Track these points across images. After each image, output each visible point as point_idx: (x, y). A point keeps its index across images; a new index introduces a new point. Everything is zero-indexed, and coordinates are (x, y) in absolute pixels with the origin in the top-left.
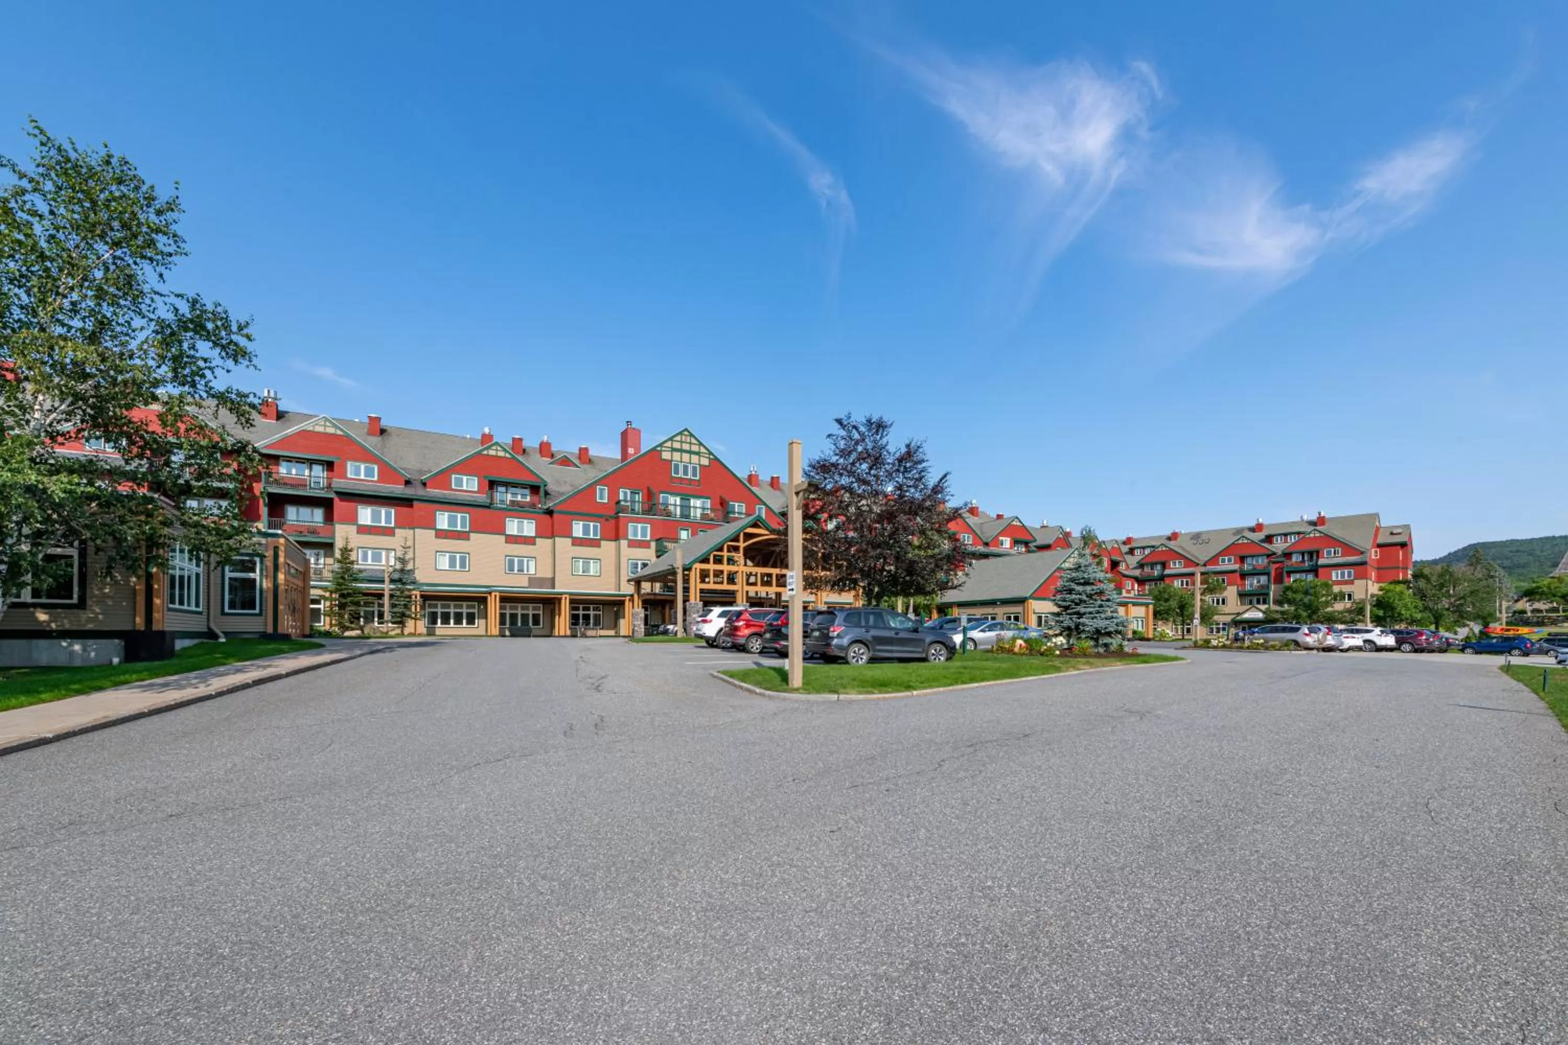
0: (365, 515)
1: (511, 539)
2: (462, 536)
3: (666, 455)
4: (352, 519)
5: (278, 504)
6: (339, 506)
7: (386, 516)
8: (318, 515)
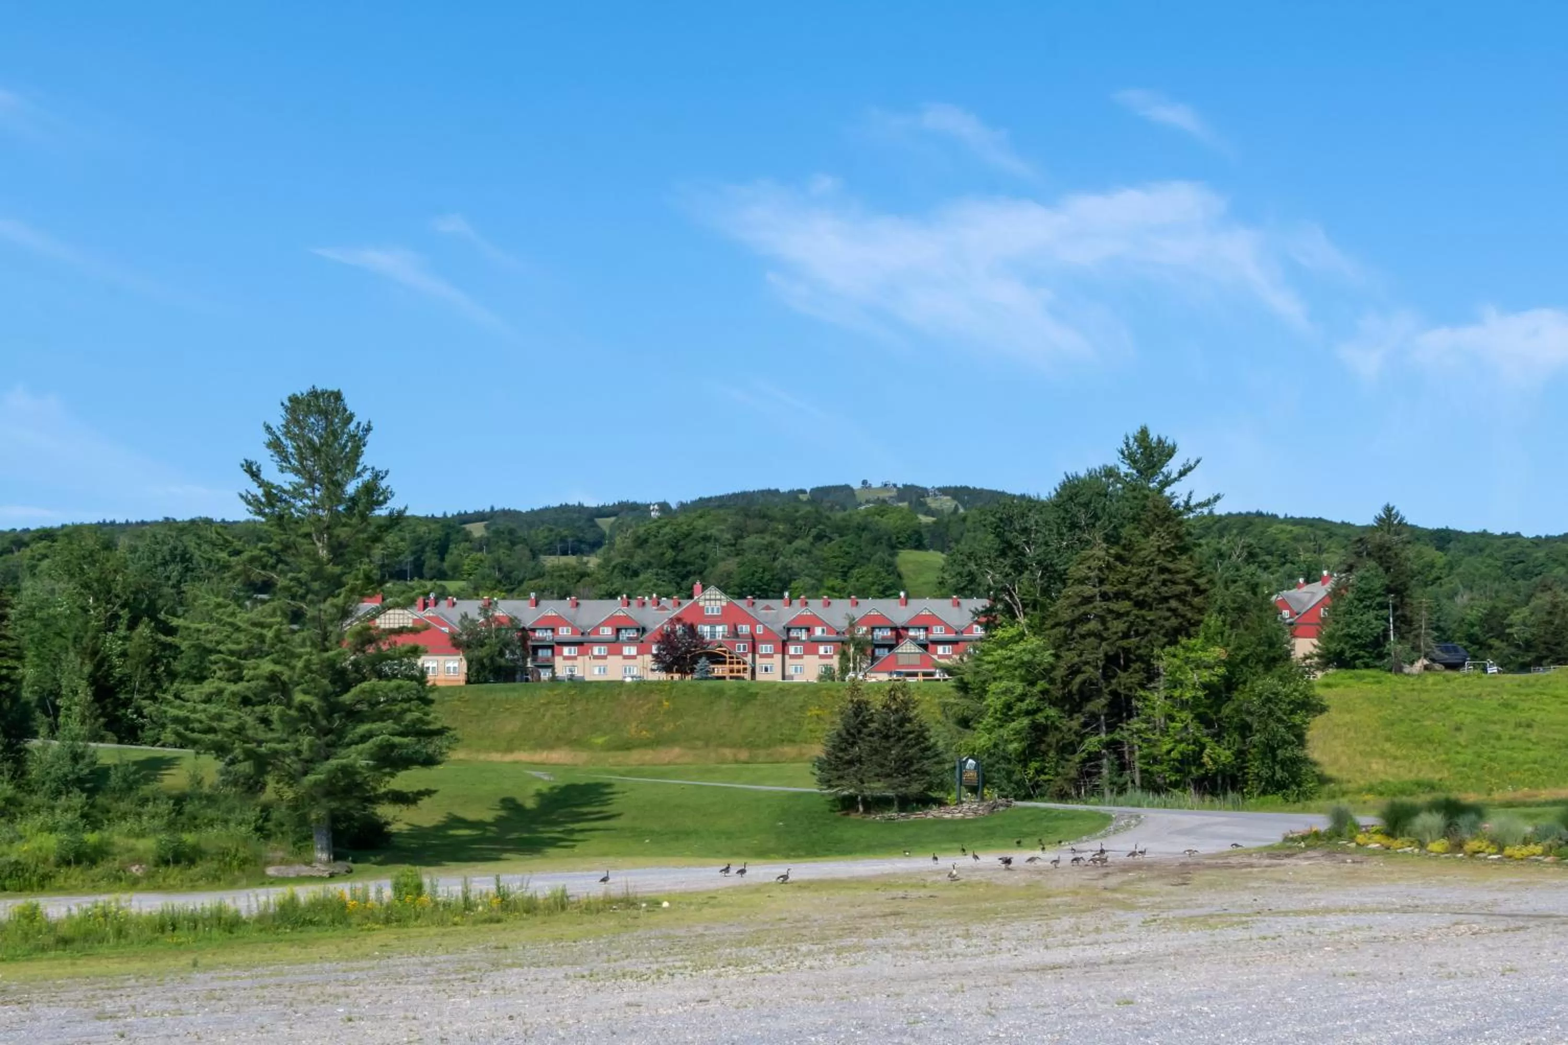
0: (566, 651)
1: (626, 657)
2: (604, 657)
3: (701, 604)
4: (561, 654)
5: (535, 649)
6: (556, 647)
7: (574, 650)
8: (550, 652)
